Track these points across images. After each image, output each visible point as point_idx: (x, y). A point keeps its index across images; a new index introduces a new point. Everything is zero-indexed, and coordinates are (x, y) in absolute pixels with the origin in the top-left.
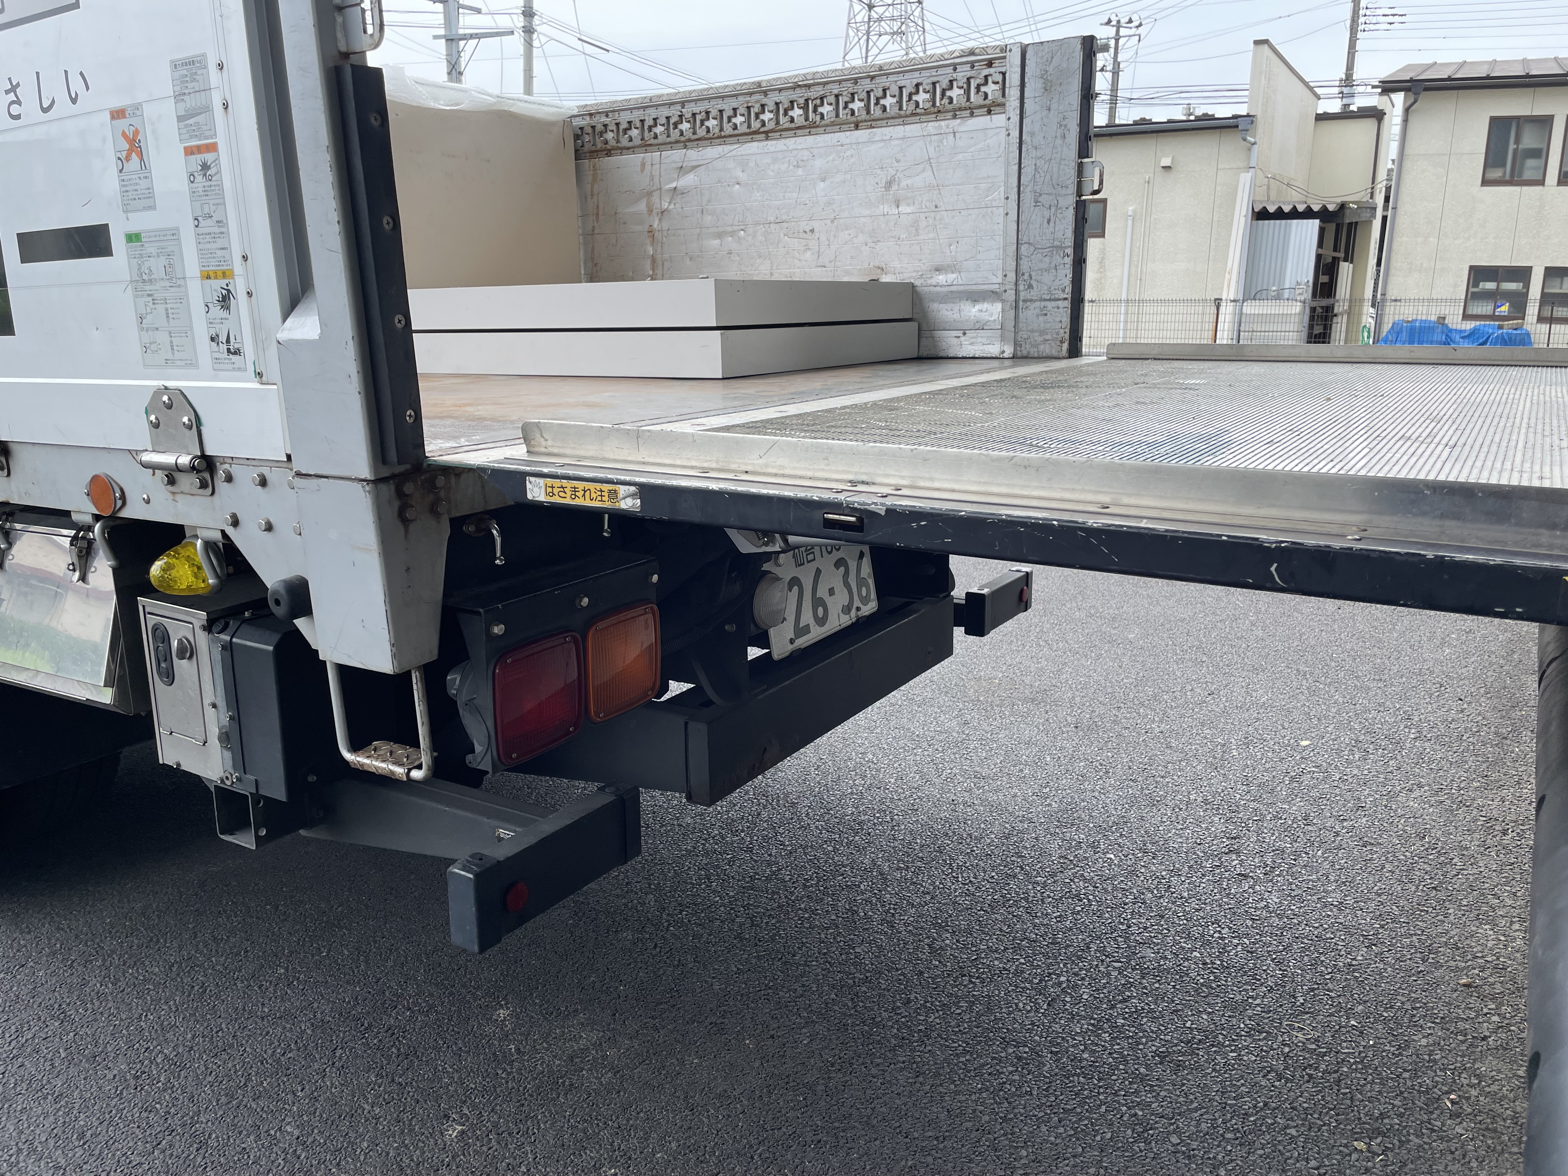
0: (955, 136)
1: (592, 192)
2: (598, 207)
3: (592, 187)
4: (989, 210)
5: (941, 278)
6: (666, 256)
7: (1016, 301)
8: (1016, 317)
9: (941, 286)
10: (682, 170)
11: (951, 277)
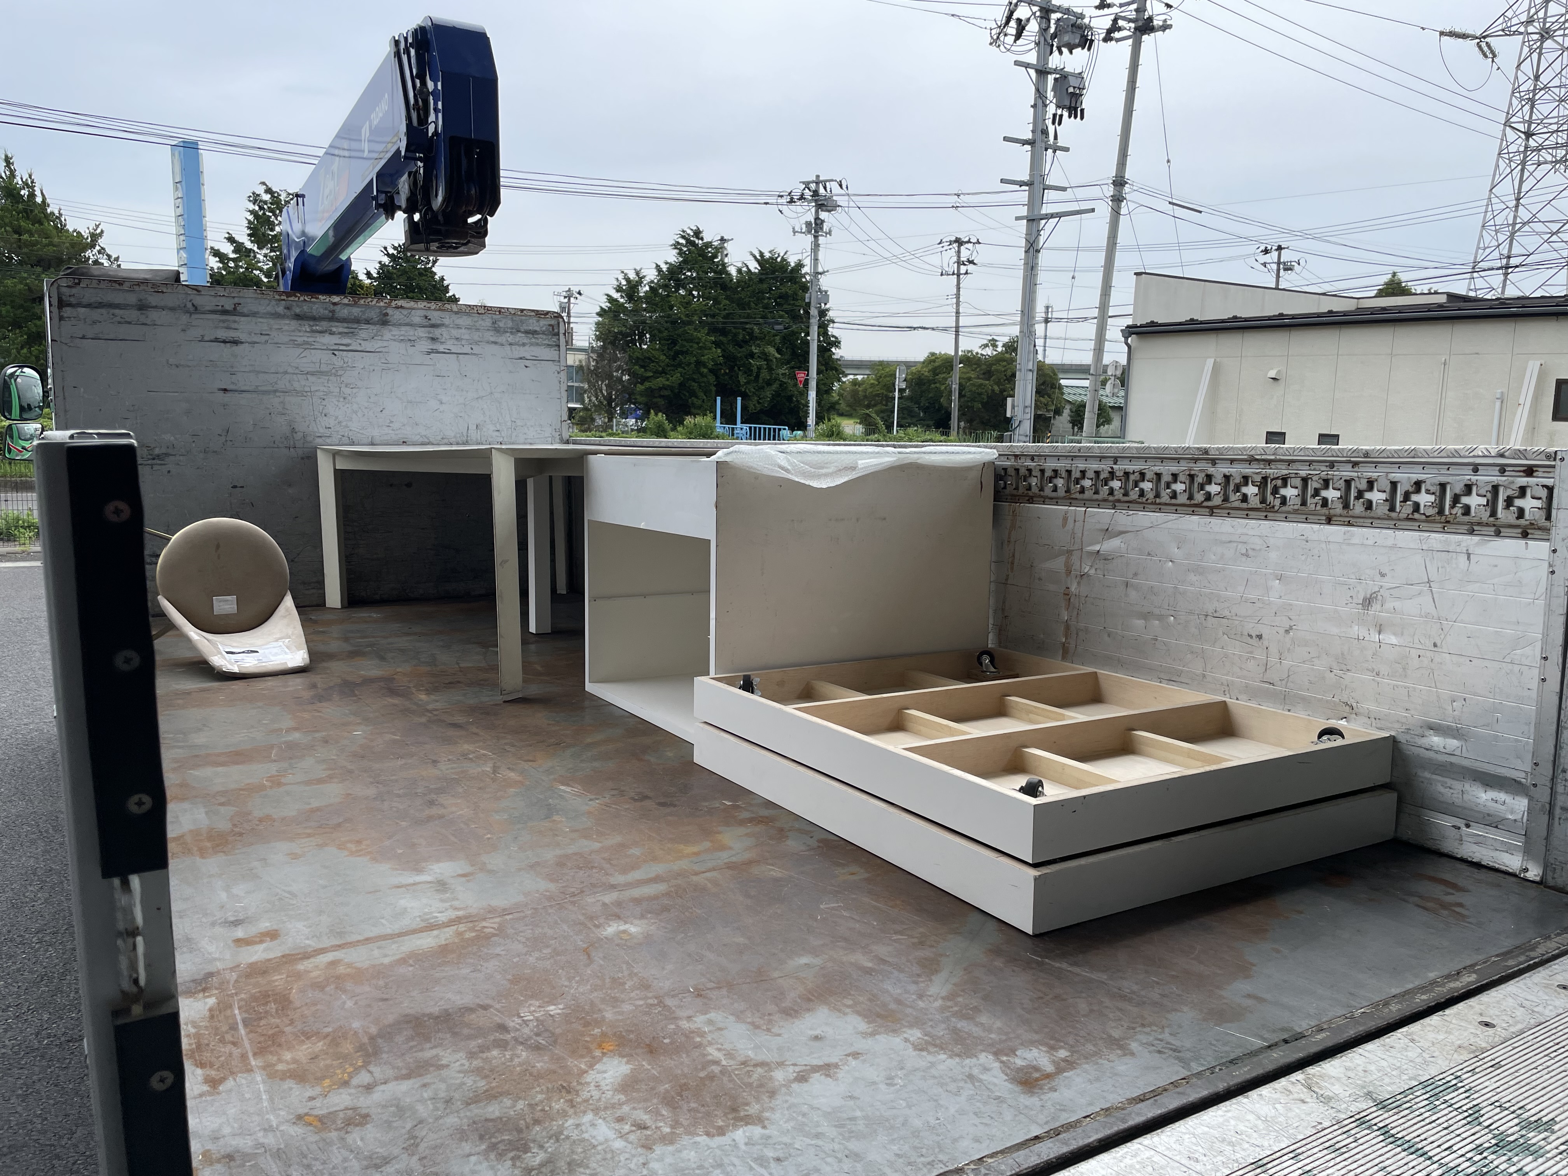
0: (1469, 558)
1: (1009, 538)
2: (1014, 556)
3: (1010, 534)
4: (1516, 668)
5: (1436, 740)
6: (1082, 625)
7: (1552, 805)
8: (1550, 827)
9: (1436, 752)
10: (1108, 533)
11: (1453, 744)
